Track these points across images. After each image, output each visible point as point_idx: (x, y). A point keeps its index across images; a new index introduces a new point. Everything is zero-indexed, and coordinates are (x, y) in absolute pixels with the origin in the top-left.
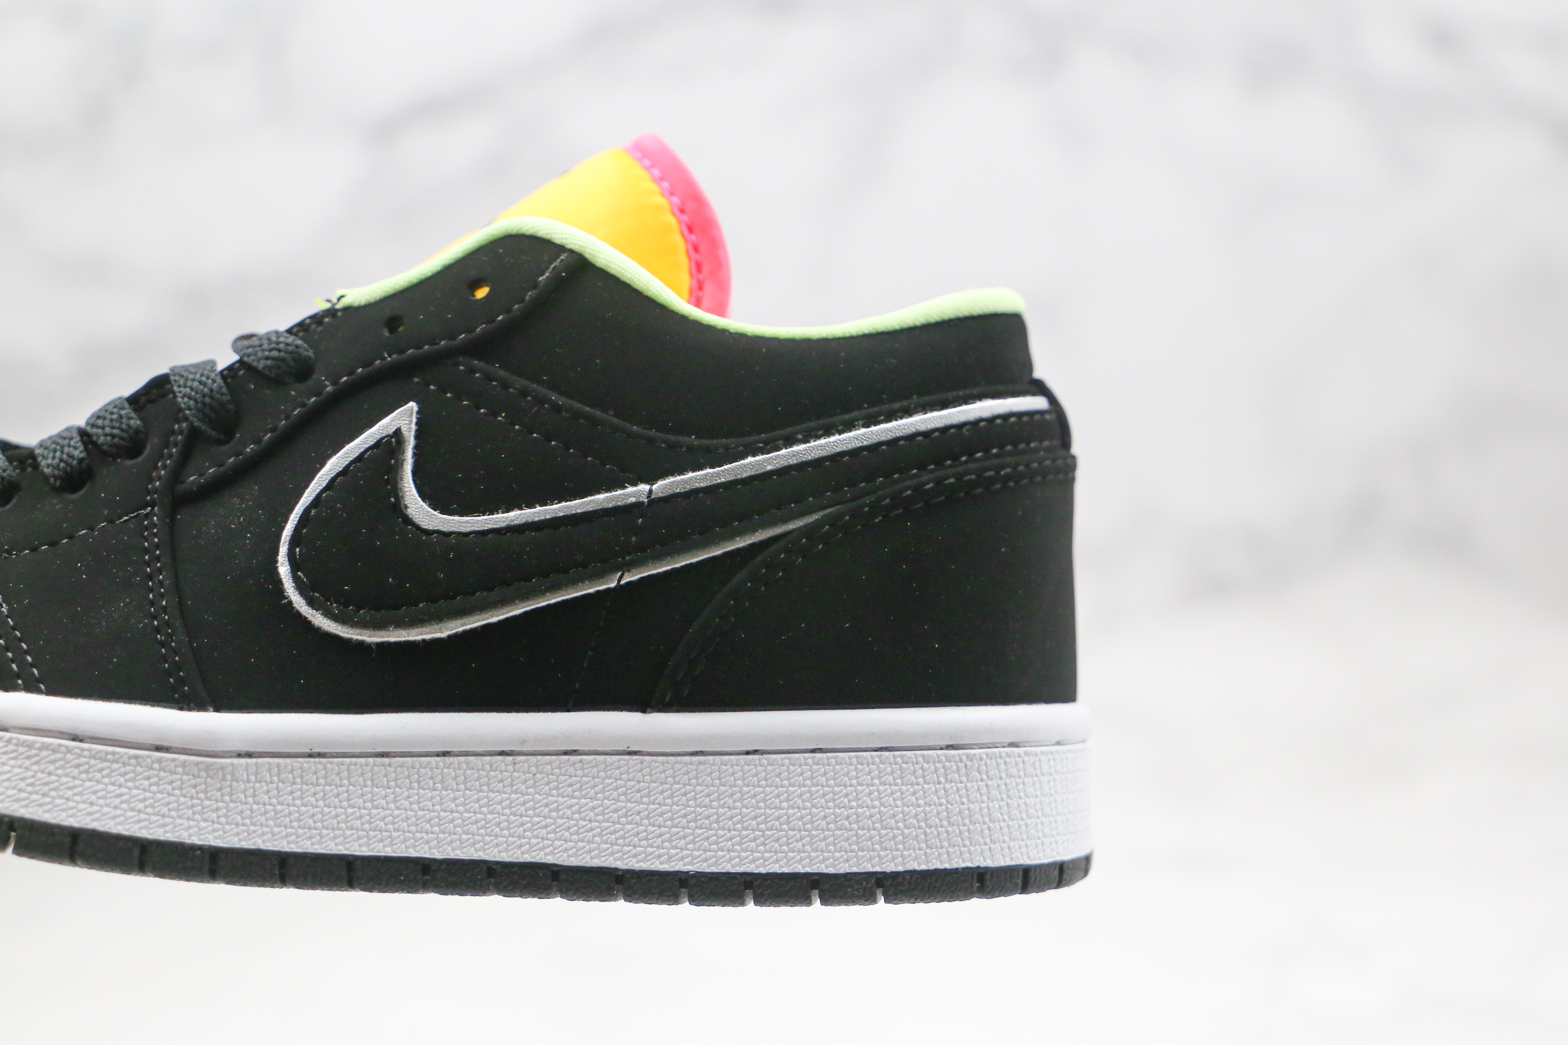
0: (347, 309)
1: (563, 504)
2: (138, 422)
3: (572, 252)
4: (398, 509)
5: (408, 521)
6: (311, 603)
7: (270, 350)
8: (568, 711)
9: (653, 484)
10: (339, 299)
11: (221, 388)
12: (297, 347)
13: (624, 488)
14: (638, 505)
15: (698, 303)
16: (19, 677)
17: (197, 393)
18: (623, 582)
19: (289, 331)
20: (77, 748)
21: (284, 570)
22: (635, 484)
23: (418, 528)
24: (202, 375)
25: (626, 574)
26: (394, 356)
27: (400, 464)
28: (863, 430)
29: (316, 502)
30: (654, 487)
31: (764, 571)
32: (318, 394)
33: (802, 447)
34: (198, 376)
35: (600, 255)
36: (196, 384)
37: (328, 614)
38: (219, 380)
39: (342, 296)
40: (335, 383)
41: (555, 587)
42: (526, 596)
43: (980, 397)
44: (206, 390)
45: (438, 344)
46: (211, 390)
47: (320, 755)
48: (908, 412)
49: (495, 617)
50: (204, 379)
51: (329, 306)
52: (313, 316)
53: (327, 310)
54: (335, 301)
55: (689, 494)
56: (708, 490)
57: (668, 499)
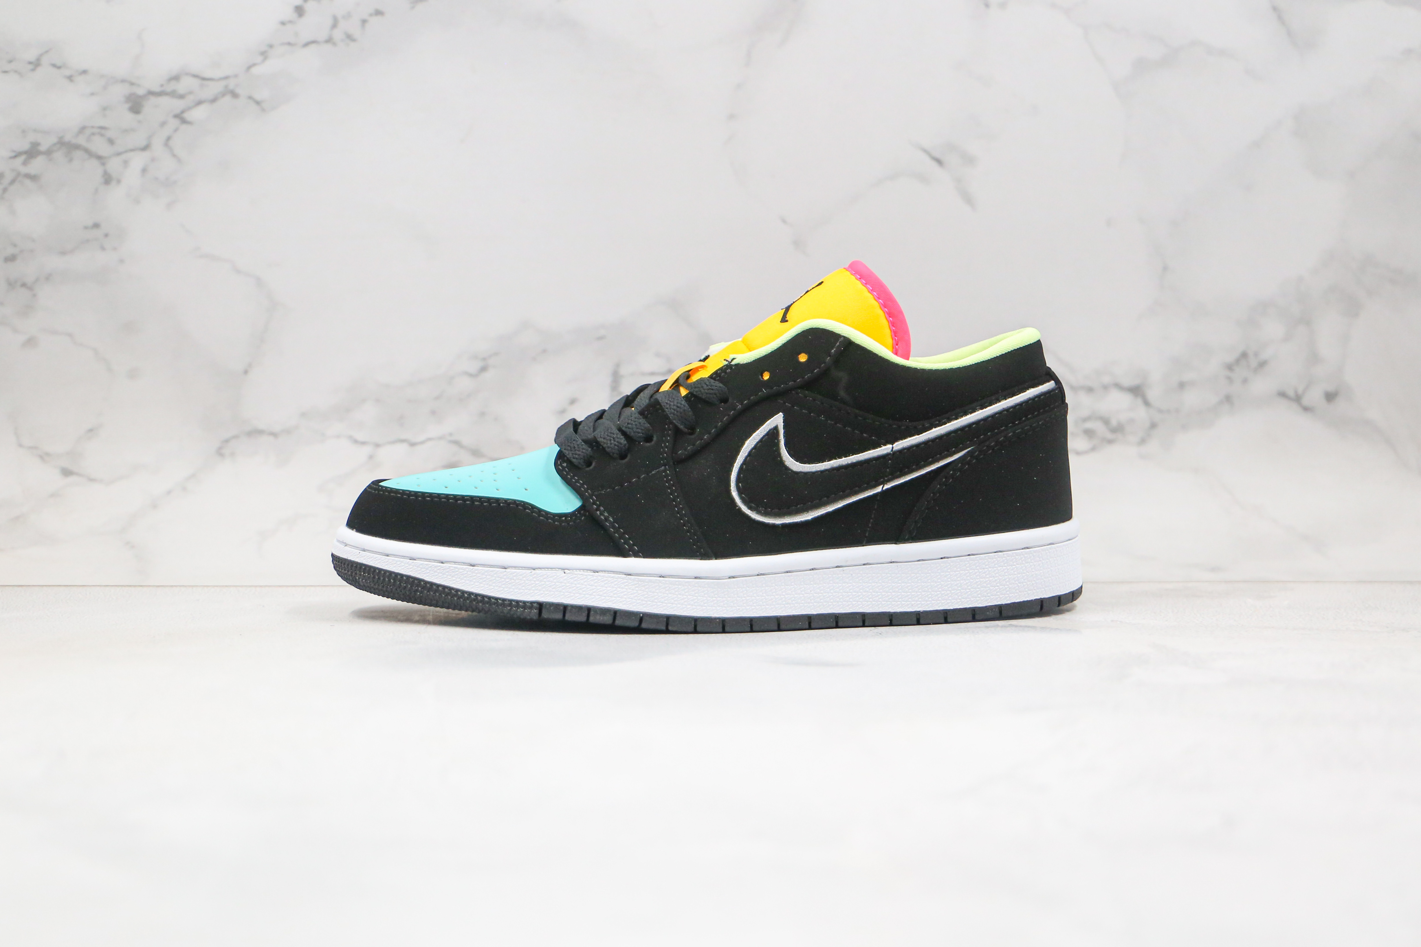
0: (737, 365)
1: (855, 456)
2: (648, 425)
3: (844, 337)
4: (782, 463)
5: (787, 468)
6: (750, 508)
7: (708, 390)
8: (863, 546)
9: (893, 445)
10: (732, 361)
11: (688, 409)
12: (720, 387)
13: (881, 447)
14: (888, 455)
15: (896, 354)
16: (629, 551)
17: (677, 412)
18: (884, 489)
19: (711, 377)
20: (663, 580)
21: (735, 494)
22: (885, 445)
23: (792, 471)
24: (677, 403)
25: (885, 485)
26: (768, 390)
27: (779, 441)
28: (981, 411)
29: (745, 462)
30: (894, 445)
31: (944, 480)
32: (735, 410)
33: (956, 422)
34: (675, 403)
35: (857, 338)
36: (675, 407)
37: (759, 512)
38: (683, 402)
39: (734, 359)
40: (742, 404)
41: (856, 493)
42: (842, 498)
43: (1028, 388)
44: (681, 410)
45: (787, 384)
46: (684, 410)
47: (763, 574)
48: (998, 400)
49: (830, 509)
50: (679, 405)
51: (727, 363)
52: (721, 369)
53: (726, 365)
54: (730, 360)
55: (909, 449)
56: (918, 446)
57: (901, 451)
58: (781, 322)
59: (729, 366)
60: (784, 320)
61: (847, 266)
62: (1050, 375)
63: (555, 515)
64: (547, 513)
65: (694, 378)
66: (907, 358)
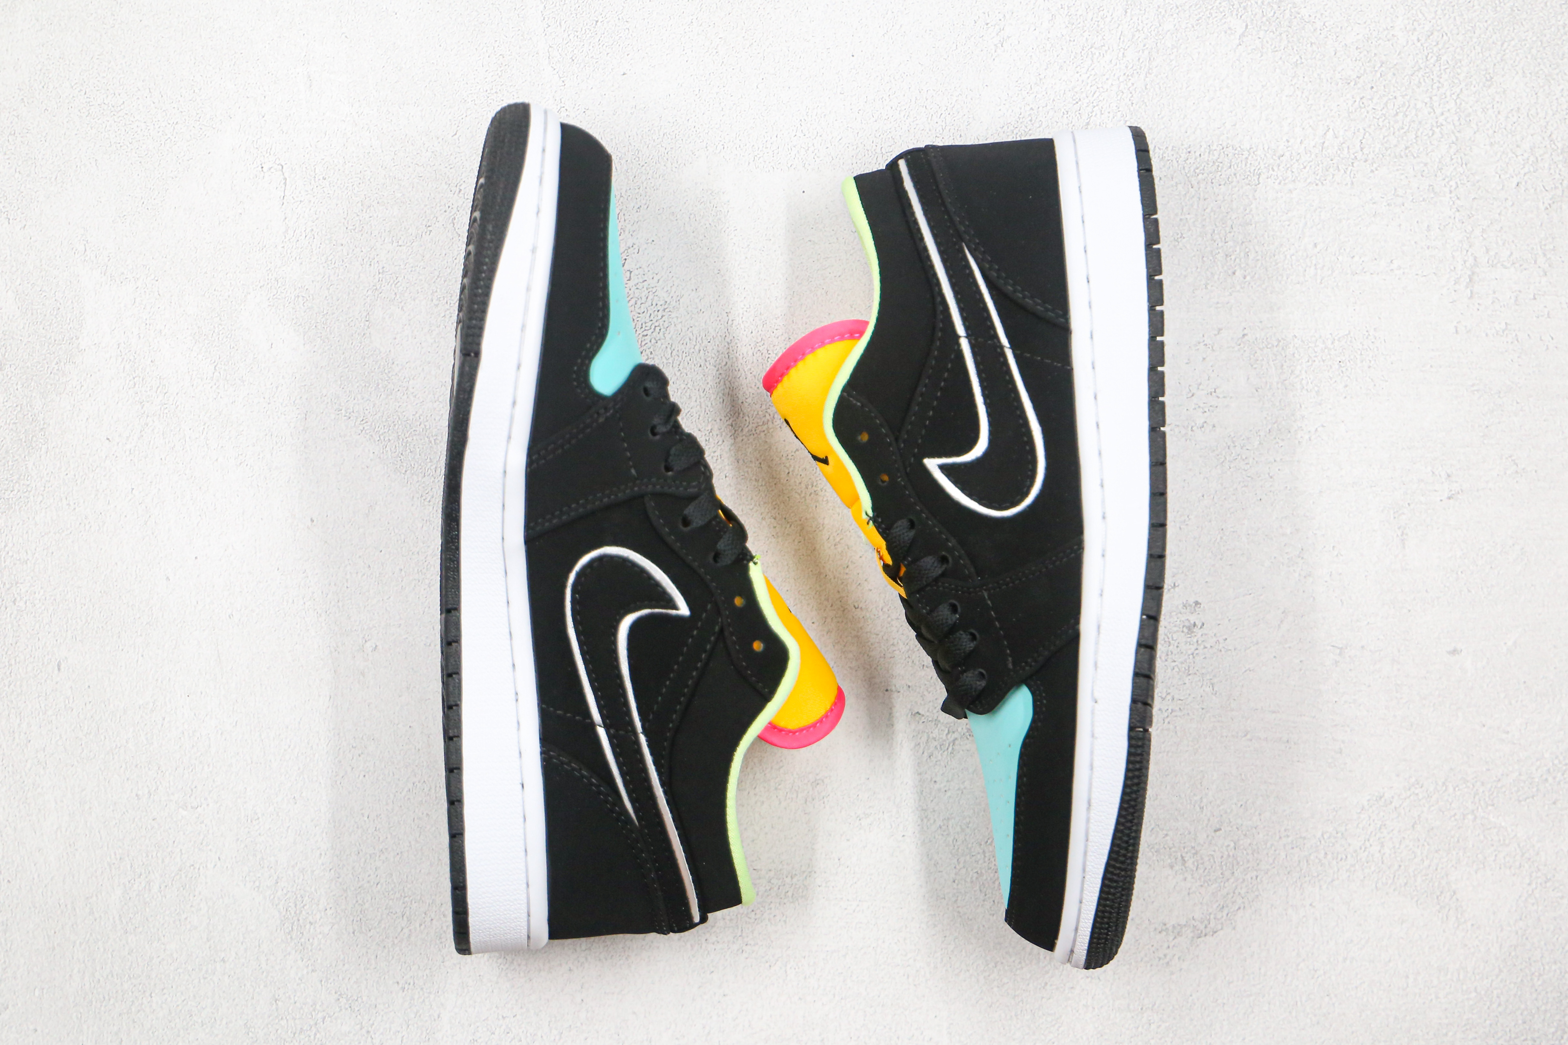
0: (873, 511)
3: (843, 392)
4: (978, 461)
5: (985, 455)
6: (1026, 495)
8: (1072, 369)
9: (960, 337)
10: (868, 516)
13: (962, 350)
14: (970, 342)
15: (862, 335)
18: (1008, 346)
19: (886, 539)
21: (1011, 512)
22: (960, 345)
23: (987, 449)
25: (1004, 345)
26: (900, 476)
27: (955, 464)
29: (978, 500)
32: (921, 512)
39: (867, 514)
40: (915, 505)
45: (893, 453)
51: (871, 522)
52: (877, 528)
53: (874, 522)
54: (868, 518)
55: (964, 319)
57: (967, 328)
58: (828, 464)
59: (874, 519)
60: (825, 461)
61: (769, 394)
62: (892, 166)
63: (1035, 712)
64: (1034, 721)
65: (889, 561)
66: (867, 323)
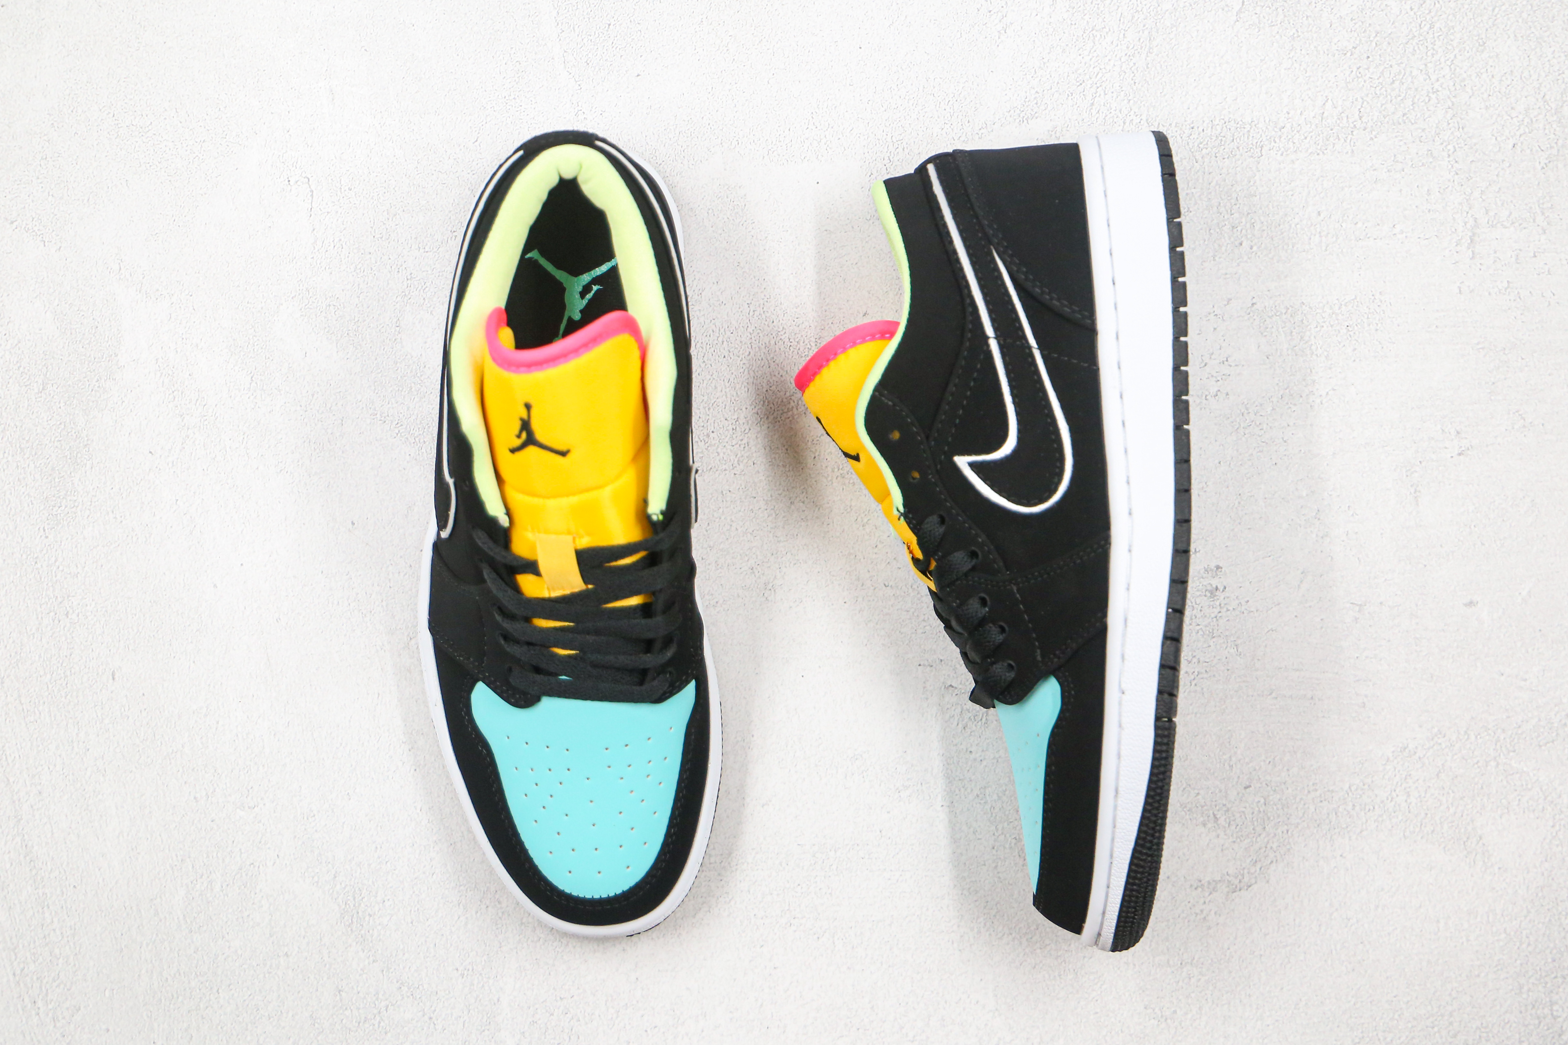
0: (905, 506)
3: (875, 390)
4: (1008, 458)
5: (1014, 452)
6: (1055, 492)
13: (992, 350)
14: (999, 343)
15: (893, 336)
19: (915, 534)
21: (1040, 509)
22: (990, 346)
23: (1016, 446)
26: (930, 473)
27: (985, 461)
29: (1007, 498)
30: (990, 338)
39: (898, 510)
48: (944, 224)
51: (902, 518)
52: (909, 524)
53: (905, 518)
54: (900, 514)
55: (993, 321)
56: (990, 312)
57: (996, 329)
59: (905, 515)
62: (922, 170)
63: (1064, 703)
64: (1062, 711)
65: (919, 555)
66: (897, 324)
